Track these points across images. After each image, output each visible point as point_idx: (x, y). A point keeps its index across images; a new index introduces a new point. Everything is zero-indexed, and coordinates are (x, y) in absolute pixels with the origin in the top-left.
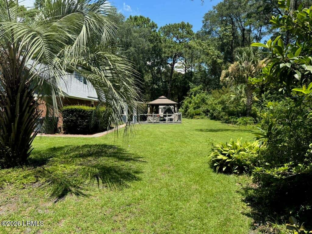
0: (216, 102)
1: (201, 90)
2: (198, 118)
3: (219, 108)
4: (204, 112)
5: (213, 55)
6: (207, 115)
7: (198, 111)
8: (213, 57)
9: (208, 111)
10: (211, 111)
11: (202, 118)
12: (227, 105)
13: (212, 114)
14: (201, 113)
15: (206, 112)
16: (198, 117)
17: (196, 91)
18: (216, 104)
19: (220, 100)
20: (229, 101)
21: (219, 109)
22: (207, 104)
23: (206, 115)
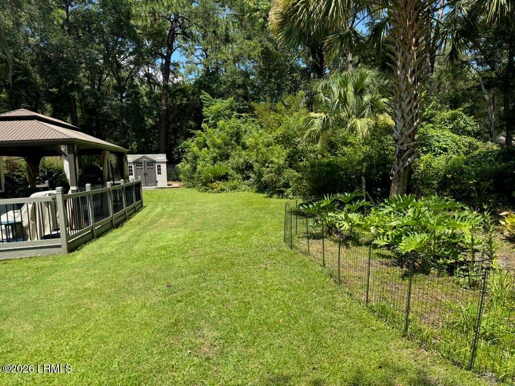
0: (270, 137)
1: (233, 110)
2: (222, 190)
3: (277, 158)
4: (239, 170)
5: (256, 10)
6: (248, 178)
7: (223, 167)
8: (256, 14)
9: (250, 167)
10: (256, 166)
11: (234, 188)
12: (300, 147)
13: (260, 175)
14: (231, 172)
15: (245, 169)
16: (221, 185)
17: (219, 112)
18: (268, 145)
19: (279, 132)
20: (308, 132)
21: (276, 161)
22: (244, 147)
23: (244, 179)
